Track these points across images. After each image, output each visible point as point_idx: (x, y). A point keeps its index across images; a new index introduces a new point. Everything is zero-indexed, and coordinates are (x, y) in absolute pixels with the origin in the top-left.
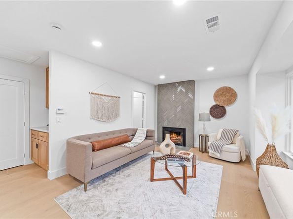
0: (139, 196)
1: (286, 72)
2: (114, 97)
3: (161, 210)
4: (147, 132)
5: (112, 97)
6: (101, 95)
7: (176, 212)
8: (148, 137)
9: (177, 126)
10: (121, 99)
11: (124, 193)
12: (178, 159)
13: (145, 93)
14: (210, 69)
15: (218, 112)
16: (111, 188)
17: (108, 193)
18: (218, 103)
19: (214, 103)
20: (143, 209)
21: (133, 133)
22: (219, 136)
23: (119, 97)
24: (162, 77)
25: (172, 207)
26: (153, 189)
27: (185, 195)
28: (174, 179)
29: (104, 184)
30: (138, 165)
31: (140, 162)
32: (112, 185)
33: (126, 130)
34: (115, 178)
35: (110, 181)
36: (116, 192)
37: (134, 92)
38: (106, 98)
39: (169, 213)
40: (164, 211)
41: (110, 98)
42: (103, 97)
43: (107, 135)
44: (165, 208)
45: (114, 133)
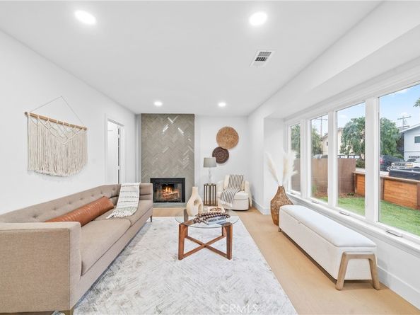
0: (181, 286)
1: (285, 120)
2: (77, 127)
3: (222, 289)
4: (140, 188)
5: (73, 126)
6: (51, 121)
7: (238, 283)
8: (144, 196)
9: (173, 176)
10: (88, 132)
11: (154, 293)
12: (218, 217)
13: (122, 125)
14: (222, 105)
15: (221, 155)
16: (123, 297)
17: (124, 306)
18: (221, 146)
19: (217, 146)
20: (201, 300)
21: (114, 193)
22: (227, 183)
23: (85, 129)
24: (158, 104)
25: (230, 280)
26: (191, 269)
27: (232, 260)
28: (206, 246)
29: (102, 296)
30: (140, 243)
31: (140, 239)
32: (122, 289)
33: (102, 189)
34: (117, 276)
35: (112, 286)
36: (139, 299)
37: (109, 123)
38: (62, 127)
39: (232, 288)
40: (226, 288)
41: (68, 129)
42: (55, 126)
43: (70, 203)
44: (223, 284)
45: (81, 196)
